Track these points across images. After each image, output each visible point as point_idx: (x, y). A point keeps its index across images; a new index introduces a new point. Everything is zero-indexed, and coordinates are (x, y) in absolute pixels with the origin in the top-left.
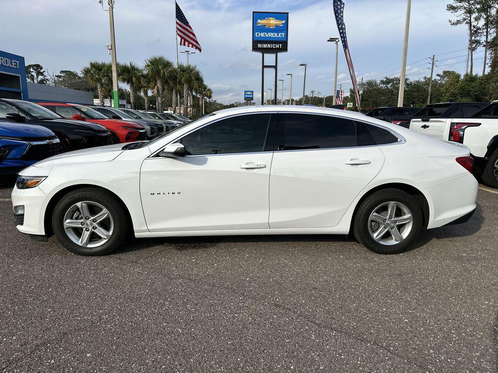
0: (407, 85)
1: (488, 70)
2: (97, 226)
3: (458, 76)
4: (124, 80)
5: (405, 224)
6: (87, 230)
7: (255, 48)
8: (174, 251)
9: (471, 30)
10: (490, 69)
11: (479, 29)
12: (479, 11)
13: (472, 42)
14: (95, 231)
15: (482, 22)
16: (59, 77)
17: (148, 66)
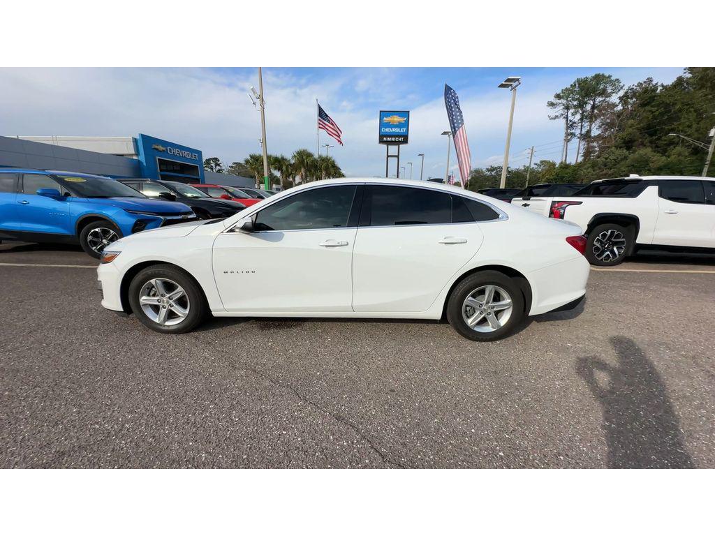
0: (509, 172)
1: (580, 159)
2: (173, 304)
3: (554, 164)
4: (275, 168)
5: (504, 310)
6: (163, 307)
7: (381, 141)
8: (256, 330)
9: (567, 124)
10: (583, 158)
11: (575, 123)
12: (575, 107)
13: (567, 134)
14: (172, 308)
15: (578, 117)
16: (232, 167)
17: (295, 156)
